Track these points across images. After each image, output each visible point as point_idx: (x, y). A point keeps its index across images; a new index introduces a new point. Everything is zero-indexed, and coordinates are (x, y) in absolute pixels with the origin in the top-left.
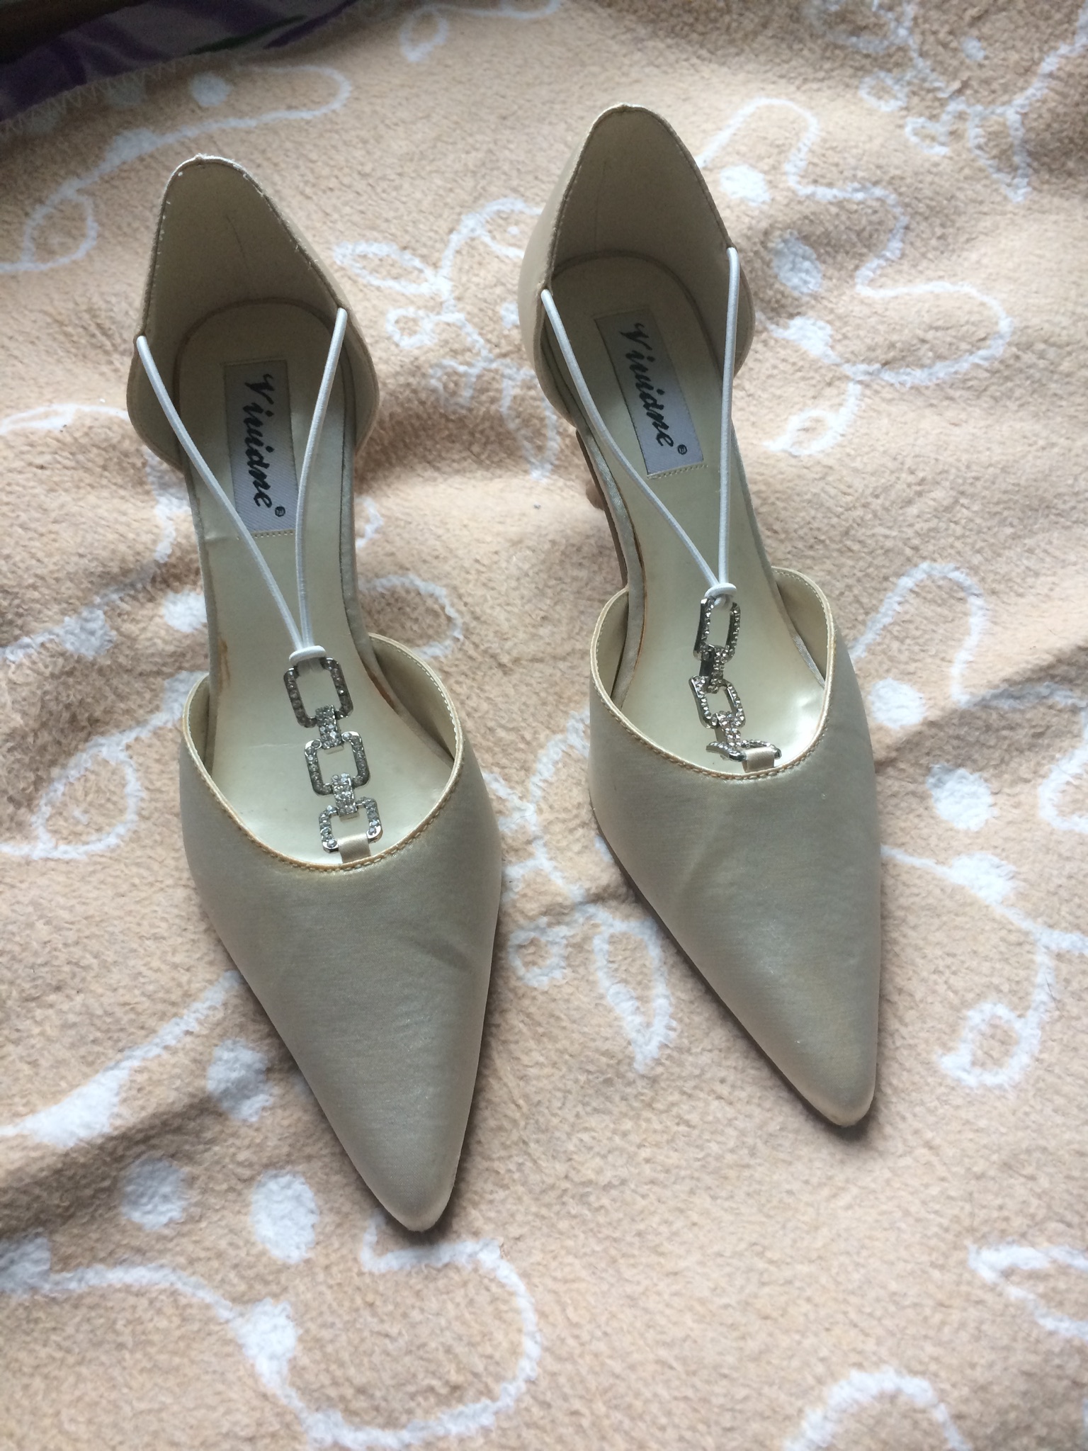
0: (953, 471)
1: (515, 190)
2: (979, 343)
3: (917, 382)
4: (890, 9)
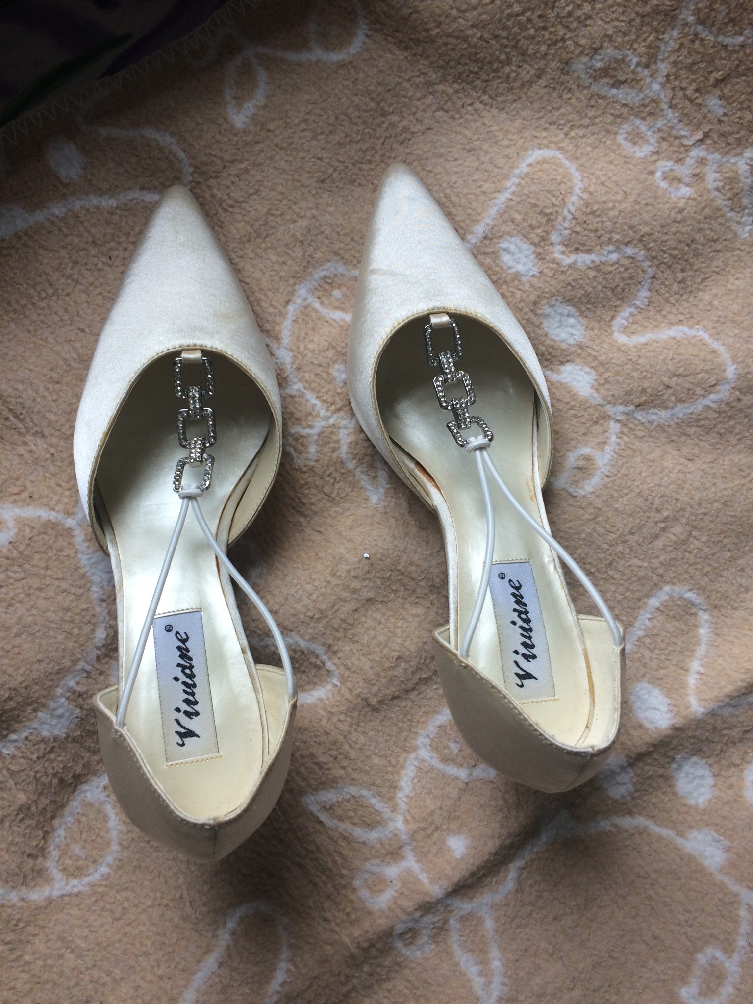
0: (689, 509)
1: (336, 253)
2: (711, 388)
3: (662, 421)
4: (647, 66)
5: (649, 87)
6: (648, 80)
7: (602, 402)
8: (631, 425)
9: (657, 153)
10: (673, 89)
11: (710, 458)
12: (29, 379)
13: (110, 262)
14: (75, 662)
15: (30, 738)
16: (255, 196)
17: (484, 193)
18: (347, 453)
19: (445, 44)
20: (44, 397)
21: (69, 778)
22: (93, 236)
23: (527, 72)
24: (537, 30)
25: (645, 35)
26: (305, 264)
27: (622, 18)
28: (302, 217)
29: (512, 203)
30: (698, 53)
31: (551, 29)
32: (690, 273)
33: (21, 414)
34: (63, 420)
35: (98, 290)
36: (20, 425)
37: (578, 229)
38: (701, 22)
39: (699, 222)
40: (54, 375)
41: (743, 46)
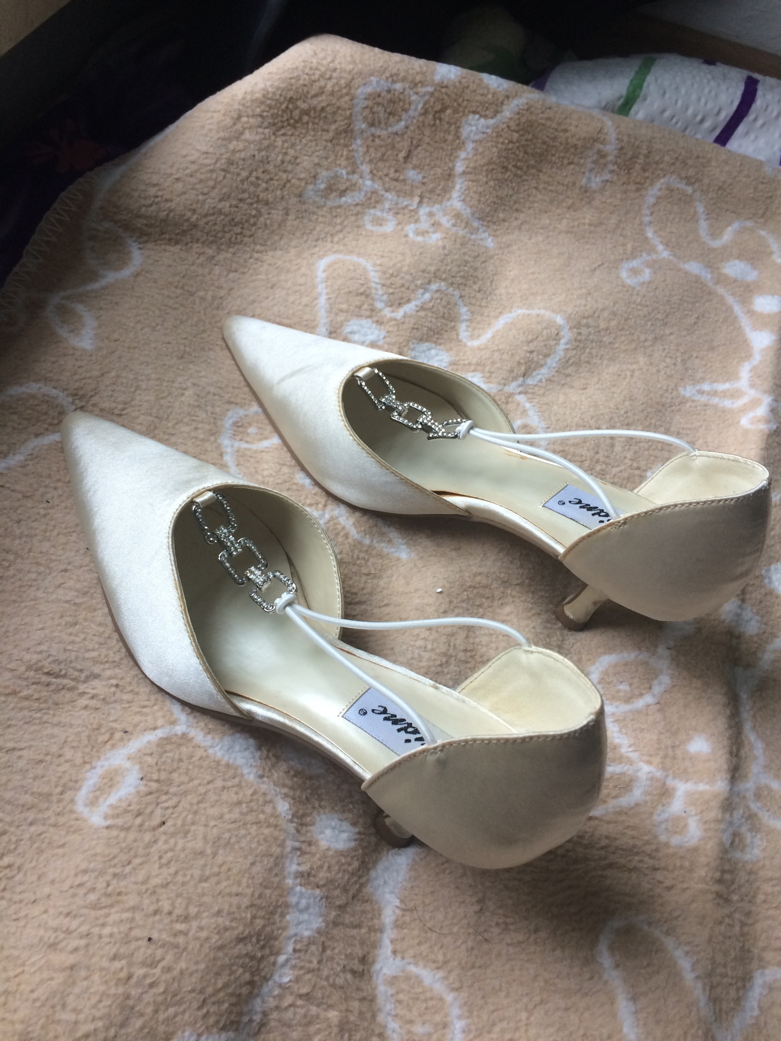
1: (229, 403)
2: (557, 337)
3: (547, 376)
4: (354, 172)
5: (364, 185)
6: (360, 181)
7: (500, 387)
8: (530, 391)
9: (399, 224)
10: (380, 178)
11: (595, 379)
12: (46, 636)
13: (50, 505)
14: (282, 845)
15: (298, 947)
16: (138, 392)
17: (306, 305)
18: (358, 532)
19: (207, 223)
20: (73, 642)
21: (357, 967)
22: (20, 492)
23: (277, 215)
24: (267, 183)
25: (340, 153)
26: (212, 420)
27: (318, 148)
28: (186, 389)
29: (331, 301)
30: (381, 146)
31: (276, 178)
32: (480, 282)
33: (61, 670)
34: (104, 651)
35: (55, 532)
36: (65, 681)
37: (391, 290)
38: (372, 125)
39: (459, 249)
40: (69, 619)
41: (407, 127)
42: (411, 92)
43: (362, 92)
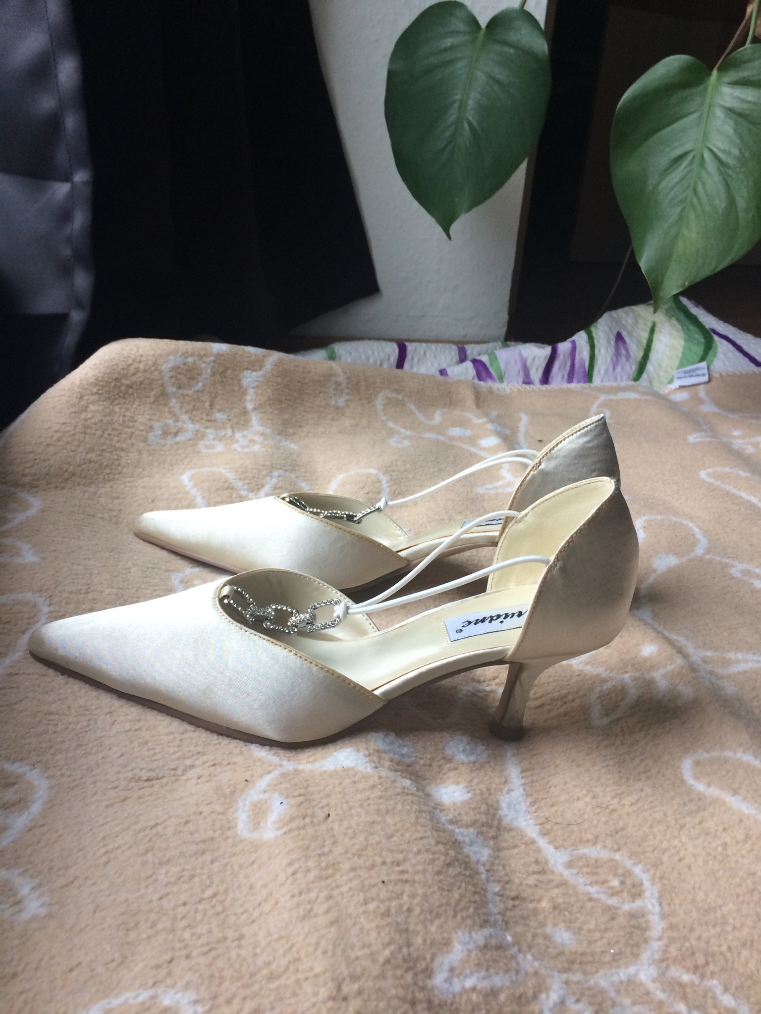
4: (177, 421)
5: (188, 427)
6: (185, 425)
9: (226, 445)
10: (198, 421)
16: (93, 576)
25: (163, 410)
26: (163, 583)
27: (146, 409)
28: (129, 568)
29: (207, 498)
31: (123, 432)
32: (304, 467)
39: (277, 451)
42: (200, 362)
43: (166, 367)
